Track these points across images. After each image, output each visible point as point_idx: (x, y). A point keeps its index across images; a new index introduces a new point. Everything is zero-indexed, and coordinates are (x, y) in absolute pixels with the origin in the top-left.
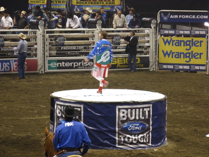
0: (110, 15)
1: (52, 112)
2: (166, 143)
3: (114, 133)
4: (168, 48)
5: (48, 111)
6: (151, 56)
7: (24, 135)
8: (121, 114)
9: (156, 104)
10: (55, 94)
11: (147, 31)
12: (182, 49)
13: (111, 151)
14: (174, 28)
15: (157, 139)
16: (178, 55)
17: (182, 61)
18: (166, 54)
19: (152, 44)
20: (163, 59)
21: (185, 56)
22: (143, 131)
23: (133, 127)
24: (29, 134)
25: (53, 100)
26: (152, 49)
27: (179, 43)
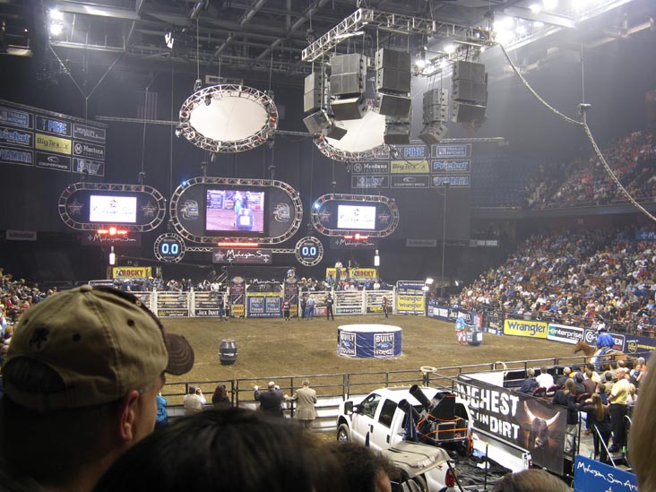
0: (372, 284)
1: (339, 337)
2: (402, 354)
3: (373, 349)
4: (403, 302)
5: (336, 337)
6: (393, 306)
7: (323, 349)
8: (377, 339)
9: (397, 334)
10: (340, 327)
11: (391, 292)
12: (410, 302)
13: (371, 359)
14: (406, 290)
15: (396, 353)
16: (408, 306)
17: (411, 308)
18: (401, 305)
19: (394, 299)
20: (399, 308)
21: (412, 306)
22: (390, 348)
23: (383, 346)
24: (326, 349)
25: (339, 331)
26: (393, 303)
27: (408, 299)
